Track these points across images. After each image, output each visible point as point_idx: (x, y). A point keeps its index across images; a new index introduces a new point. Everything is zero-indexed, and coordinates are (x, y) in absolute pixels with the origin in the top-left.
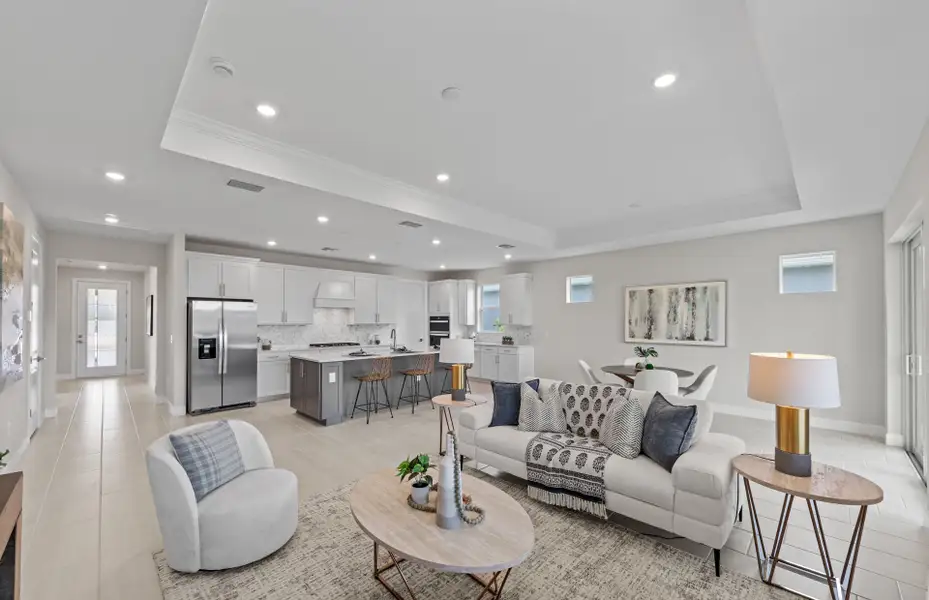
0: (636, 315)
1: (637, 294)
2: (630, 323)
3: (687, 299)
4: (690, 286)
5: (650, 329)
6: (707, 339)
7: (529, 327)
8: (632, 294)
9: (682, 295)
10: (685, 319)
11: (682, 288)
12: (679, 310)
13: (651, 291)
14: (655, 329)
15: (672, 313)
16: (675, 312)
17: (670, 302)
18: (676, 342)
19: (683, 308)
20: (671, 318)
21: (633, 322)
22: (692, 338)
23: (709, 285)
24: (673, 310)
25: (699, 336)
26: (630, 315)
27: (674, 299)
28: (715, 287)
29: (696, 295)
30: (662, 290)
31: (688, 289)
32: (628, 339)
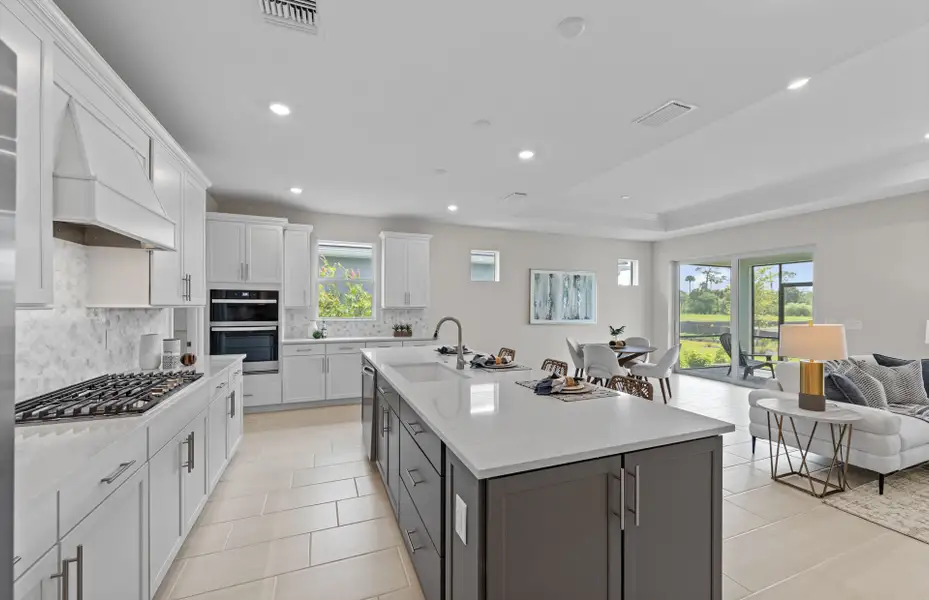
0: (540, 299)
1: (541, 277)
2: (535, 305)
3: (575, 285)
4: (577, 274)
5: (550, 311)
6: (586, 318)
7: (420, 309)
8: (537, 277)
9: (572, 280)
10: (574, 302)
11: (572, 274)
12: (570, 293)
13: (551, 275)
14: (554, 310)
16: (567, 296)
17: (564, 287)
18: (568, 321)
19: (572, 291)
20: (565, 301)
21: (538, 304)
22: (577, 318)
23: (587, 275)
24: (566, 294)
25: (582, 314)
26: (535, 298)
27: (566, 285)
28: (590, 277)
29: (580, 282)
30: (559, 275)
31: (576, 277)
32: (533, 321)
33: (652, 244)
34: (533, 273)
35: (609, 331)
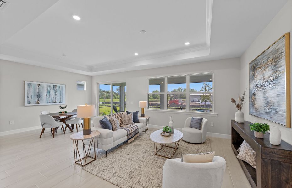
0: (31, 94)
1: (32, 85)
3: (54, 89)
4: (55, 85)
5: (38, 100)
8: (29, 85)
9: (52, 87)
10: (53, 96)
13: (39, 85)
14: (41, 100)
18: (50, 104)
19: (52, 92)
20: (48, 95)
21: (30, 97)
22: (55, 102)
23: (61, 85)
25: (58, 101)
26: (28, 94)
27: (49, 89)
29: (57, 88)
30: (44, 85)
32: (26, 104)
33: (91, 77)
34: (27, 83)
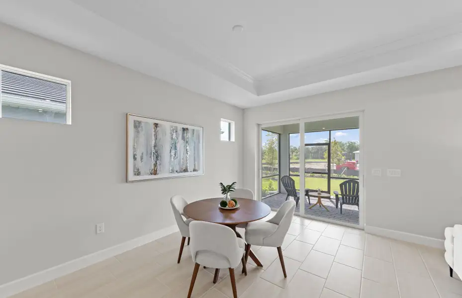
0: (140, 151)
1: (142, 126)
2: (135, 159)
3: (183, 138)
4: (185, 127)
5: (155, 165)
6: (194, 170)
8: (137, 125)
9: (180, 132)
10: (182, 154)
11: (180, 127)
12: (178, 146)
13: (156, 125)
14: (160, 164)
15: (173, 147)
16: (176, 148)
17: (172, 138)
18: (176, 175)
19: (180, 144)
20: (173, 154)
21: (138, 157)
22: (186, 170)
23: (195, 128)
24: (174, 146)
25: (190, 168)
26: (134, 150)
27: (174, 136)
28: (198, 131)
29: (189, 135)
30: (166, 126)
31: (184, 129)
32: (131, 177)
33: (243, 111)
34: (131, 120)
35: (220, 189)
